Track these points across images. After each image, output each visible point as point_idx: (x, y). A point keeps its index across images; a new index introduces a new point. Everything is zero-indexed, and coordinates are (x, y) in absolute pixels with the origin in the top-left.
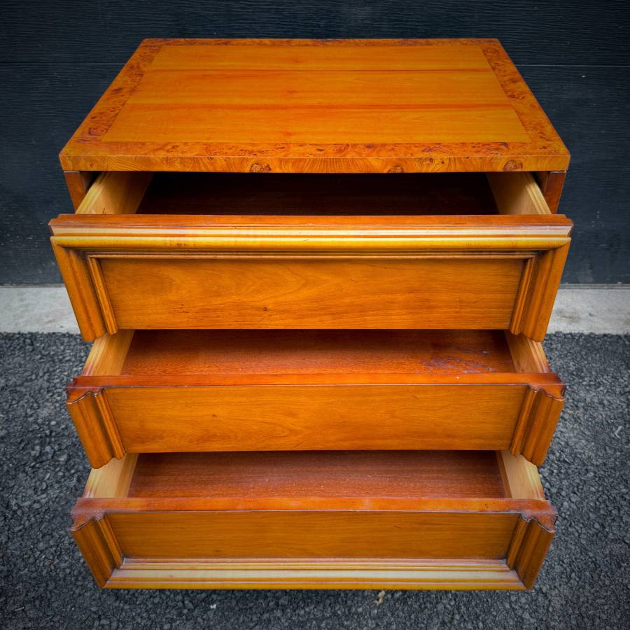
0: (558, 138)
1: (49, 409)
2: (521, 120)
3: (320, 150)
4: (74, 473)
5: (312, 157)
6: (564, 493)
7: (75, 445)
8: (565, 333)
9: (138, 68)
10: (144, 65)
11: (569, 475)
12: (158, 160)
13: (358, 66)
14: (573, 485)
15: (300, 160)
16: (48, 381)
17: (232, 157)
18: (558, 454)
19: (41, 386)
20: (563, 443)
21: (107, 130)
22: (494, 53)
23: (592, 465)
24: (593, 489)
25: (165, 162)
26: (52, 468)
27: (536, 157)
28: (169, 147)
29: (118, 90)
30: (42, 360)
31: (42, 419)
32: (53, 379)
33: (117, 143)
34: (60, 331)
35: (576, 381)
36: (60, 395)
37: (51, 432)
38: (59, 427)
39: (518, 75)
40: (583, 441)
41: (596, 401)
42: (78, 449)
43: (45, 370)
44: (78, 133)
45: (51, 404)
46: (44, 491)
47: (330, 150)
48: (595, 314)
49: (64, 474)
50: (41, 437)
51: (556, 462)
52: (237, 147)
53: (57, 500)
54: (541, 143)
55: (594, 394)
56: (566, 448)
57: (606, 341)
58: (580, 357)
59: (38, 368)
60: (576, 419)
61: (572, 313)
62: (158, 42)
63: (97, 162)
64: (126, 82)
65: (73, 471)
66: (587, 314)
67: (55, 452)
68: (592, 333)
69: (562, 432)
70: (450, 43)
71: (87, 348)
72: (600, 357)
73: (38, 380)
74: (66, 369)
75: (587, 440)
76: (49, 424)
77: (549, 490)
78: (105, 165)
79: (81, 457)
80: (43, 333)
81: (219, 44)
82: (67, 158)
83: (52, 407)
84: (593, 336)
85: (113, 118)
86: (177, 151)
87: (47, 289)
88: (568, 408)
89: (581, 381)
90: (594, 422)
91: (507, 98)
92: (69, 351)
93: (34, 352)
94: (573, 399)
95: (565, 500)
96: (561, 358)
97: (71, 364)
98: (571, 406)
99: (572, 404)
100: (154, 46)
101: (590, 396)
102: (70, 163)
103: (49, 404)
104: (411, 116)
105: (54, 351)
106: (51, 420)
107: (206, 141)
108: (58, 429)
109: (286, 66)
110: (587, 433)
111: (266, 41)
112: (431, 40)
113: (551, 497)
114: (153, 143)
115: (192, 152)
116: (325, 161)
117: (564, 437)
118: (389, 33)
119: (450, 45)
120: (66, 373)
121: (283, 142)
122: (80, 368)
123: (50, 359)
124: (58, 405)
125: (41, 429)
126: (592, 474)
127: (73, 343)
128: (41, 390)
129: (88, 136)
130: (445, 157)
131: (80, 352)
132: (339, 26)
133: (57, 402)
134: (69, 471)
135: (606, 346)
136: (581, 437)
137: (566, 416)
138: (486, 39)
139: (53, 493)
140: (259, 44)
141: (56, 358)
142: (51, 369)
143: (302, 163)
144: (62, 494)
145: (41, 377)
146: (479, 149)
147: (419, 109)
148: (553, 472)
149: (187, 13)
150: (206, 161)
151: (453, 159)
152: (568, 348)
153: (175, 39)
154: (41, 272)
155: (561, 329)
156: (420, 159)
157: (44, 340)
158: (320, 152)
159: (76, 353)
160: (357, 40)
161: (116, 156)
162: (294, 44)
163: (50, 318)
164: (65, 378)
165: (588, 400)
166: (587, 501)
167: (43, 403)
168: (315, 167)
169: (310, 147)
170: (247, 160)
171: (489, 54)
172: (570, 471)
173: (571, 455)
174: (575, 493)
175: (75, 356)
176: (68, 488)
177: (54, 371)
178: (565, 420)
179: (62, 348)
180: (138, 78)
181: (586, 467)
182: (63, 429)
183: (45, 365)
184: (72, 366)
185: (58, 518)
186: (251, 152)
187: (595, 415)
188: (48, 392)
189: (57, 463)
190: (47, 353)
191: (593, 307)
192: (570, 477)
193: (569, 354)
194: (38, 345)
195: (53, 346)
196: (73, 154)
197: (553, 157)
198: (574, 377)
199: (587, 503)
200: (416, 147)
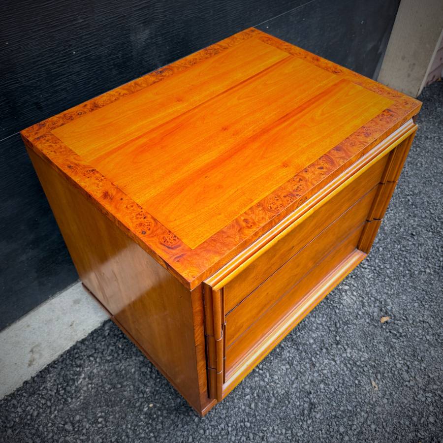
10: (77, 160)
21: (176, 237)
29: (107, 195)
64: (96, 184)
130: (381, 135)
132: (131, 52)
149: (14, 89)
156: (372, 143)
166: (392, 263)
174: (385, 263)
175: (39, 407)
177: (38, 430)
179: (19, 410)
180: (98, 175)
183: (24, 432)
184: (47, 416)
190: (12, 423)
192: (376, 256)
195: (10, 414)
199: (394, 264)
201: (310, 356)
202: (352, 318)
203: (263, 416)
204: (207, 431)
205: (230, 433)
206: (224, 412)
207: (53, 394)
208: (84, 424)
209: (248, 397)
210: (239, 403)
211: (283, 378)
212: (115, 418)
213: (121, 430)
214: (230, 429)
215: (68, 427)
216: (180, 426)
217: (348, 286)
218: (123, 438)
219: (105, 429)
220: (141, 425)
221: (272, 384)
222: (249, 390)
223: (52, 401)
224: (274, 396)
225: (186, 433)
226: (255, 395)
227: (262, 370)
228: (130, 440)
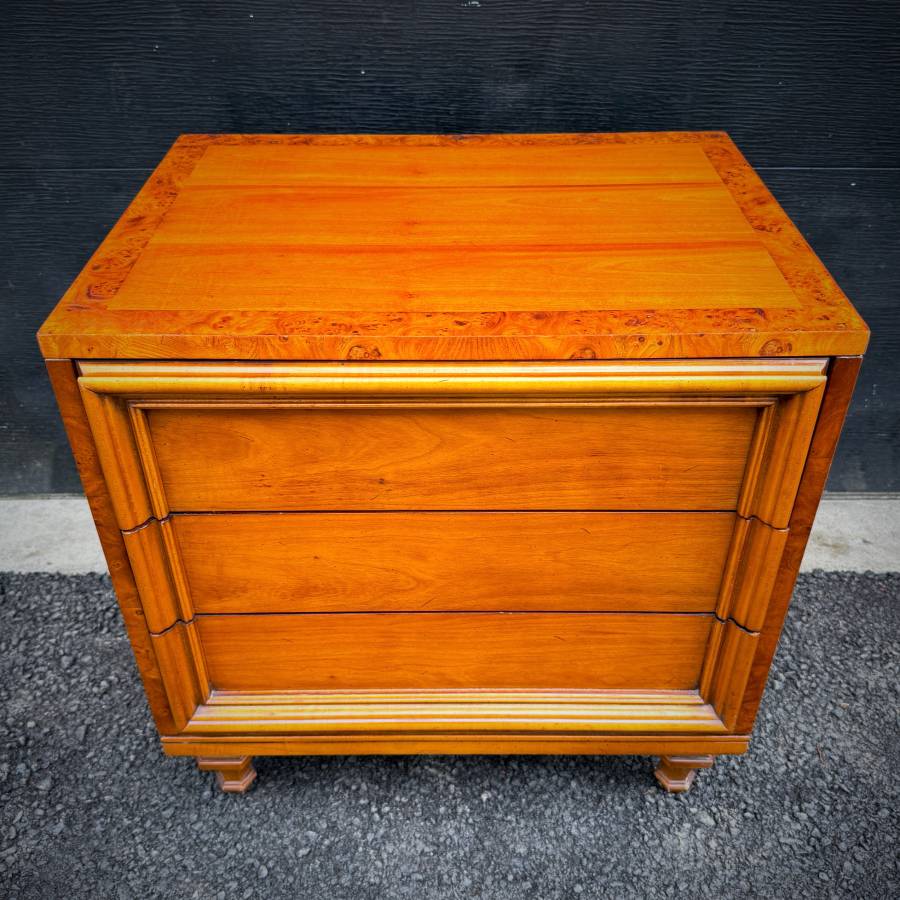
0: (845, 300)
1: (26, 700)
2: (781, 269)
3: (461, 324)
4: (60, 812)
5: (446, 335)
6: (843, 846)
7: (64, 761)
8: (829, 570)
9: (170, 182)
10: (179, 178)
11: (849, 814)
12: (199, 342)
13: (512, 179)
14: (857, 833)
15: (429, 340)
16: (25, 653)
17: (318, 336)
18: (829, 778)
19: (14, 663)
20: (836, 758)
21: (117, 289)
22: (723, 155)
23: (885, 796)
24: (889, 838)
25: (209, 345)
26: (26, 802)
27: (814, 334)
28: (217, 320)
29: (138, 220)
30: (17, 619)
31: (13, 717)
32: (33, 650)
33: (132, 313)
34: (46, 570)
35: (850, 652)
36: (43, 676)
37: (27, 740)
38: (39, 732)
39: (766, 193)
40: (868, 755)
41: (883, 685)
42: (68, 769)
43: (21, 636)
44: (69, 296)
45: (28, 692)
46: (14, 842)
47: (476, 322)
48: (872, 541)
49: (45, 813)
50: (11, 748)
51: (828, 792)
52: (326, 320)
53: (33, 857)
54: (819, 309)
55: (880, 674)
56: (841, 766)
57: (891, 585)
58: (854, 611)
59: (10, 631)
60: (854, 717)
61: (837, 538)
62: (202, 139)
63: (98, 344)
64: (150, 206)
65: (59, 807)
66: (861, 541)
67: (32, 772)
68: (869, 572)
69: (834, 739)
70: (653, 139)
71: (86, 597)
72: (884, 612)
73: (10, 651)
74: (54, 633)
75: (874, 753)
76: (24, 725)
77: (819, 840)
78: (113, 349)
79: (73, 782)
80: (20, 573)
81: (295, 143)
82: (51, 339)
83: (30, 698)
84: (870, 576)
85: (128, 270)
86: (229, 327)
87: (30, 502)
88: (841, 698)
89: (858, 652)
90: (882, 722)
91: (753, 231)
92: (59, 604)
93: (6, 605)
94: (848, 683)
95: (846, 859)
96: (825, 613)
97: (61, 625)
98: (845, 695)
99: (846, 692)
100: (195, 147)
101: (874, 678)
102: (55, 348)
103: (24, 692)
104: (603, 262)
105: (35, 603)
106: (28, 720)
107: (275, 309)
108: (37, 735)
109: (402, 180)
110: (873, 740)
111: (369, 138)
112: (622, 135)
113: (823, 853)
114: (191, 313)
115: (255, 329)
116: (469, 342)
117: (838, 747)
118: (555, 123)
119: (652, 142)
120: (53, 641)
121: (401, 310)
122: (76, 632)
123: (29, 617)
124: (39, 694)
125: (12, 735)
126: (887, 812)
127: (66, 590)
128: (13, 668)
129: (87, 301)
130: (664, 334)
131: (76, 605)
132: (478, 113)
133: (38, 688)
134: (54, 806)
135: (894, 593)
136: (864, 748)
137: (839, 713)
138: (707, 133)
139: (27, 844)
140: (358, 143)
141: (38, 614)
142: (31, 634)
143: (431, 345)
144: (40, 847)
145: (15, 647)
146: (719, 321)
147: (614, 252)
148: (824, 809)
149: (245, 94)
150: (276, 342)
151: (676, 339)
152: (834, 597)
153: (229, 135)
154: (19, 477)
155: (822, 566)
156: (624, 338)
157: (21, 585)
158: (461, 328)
159: (70, 607)
160: (508, 136)
161: (129, 335)
162: (411, 143)
163: (33, 549)
164: (52, 648)
165: (872, 684)
166: (881, 859)
167: (16, 690)
168: (452, 351)
169: (444, 317)
170: (343, 341)
171: (716, 157)
172: (850, 807)
173: (850, 779)
174: (860, 845)
175: (68, 611)
176: (51, 836)
177: (36, 636)
178: (838, 718)
179: (48, 598)
180: (168, 200)
181: (874, 801)
182: (46, 734)
183: (22, 626)
184: (62, 628)
185: (33, 889)
186: (348, 328)
187: (884, 710)
188: (25, 671)
189: (35, 793)
190: (25, 606)
191: (868, 529)
192: (851, 817)
193: (836, 608)
194: (12, 593)
195: (35, 595)
196: (58, 331)
197: (841, 334)
198: (847, 645)
199: (882, 863)
200: (615, 317)
201: (490, 870)
202: (652, 879)
203: (302, 885)
204: (200, 824)
205: (227, 857)
206: (254, 821)
207: (100, 608)
208: (84, 672)
209: (311, 834)
210: (289, 830)
211: (400, 859)
212: (121, 697)
213: (108, 718)
214: (232, 852)
215: (65, 661)
216: (178, 781)
217: (716, 822)
218: (100, 729)
219: (95, 700)
220: (136, 734)
221: (372, 851)
222: (325, 826)
223: (87, 617)
224: (353, 874)
225: (173, 798)
226: (327, 842)
227: (382, 817)
228: (103, 740)
